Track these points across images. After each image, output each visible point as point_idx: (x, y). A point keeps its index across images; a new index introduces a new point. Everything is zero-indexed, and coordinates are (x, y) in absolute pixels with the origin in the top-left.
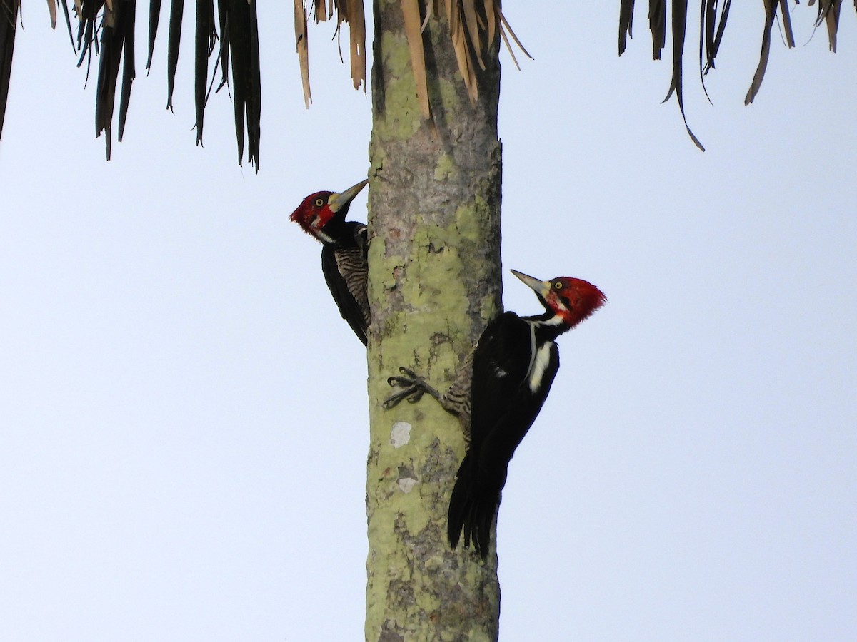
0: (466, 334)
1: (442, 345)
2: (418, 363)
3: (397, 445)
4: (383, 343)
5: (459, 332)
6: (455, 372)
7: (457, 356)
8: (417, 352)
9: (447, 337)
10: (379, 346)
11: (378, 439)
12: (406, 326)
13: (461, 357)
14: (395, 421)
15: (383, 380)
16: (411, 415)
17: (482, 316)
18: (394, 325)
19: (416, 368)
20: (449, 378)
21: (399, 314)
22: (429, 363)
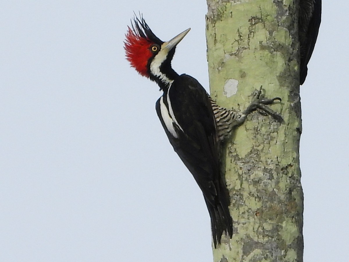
0: (273, 17)
1: (257, 25)
2: (241, 38)
3: (229, 95)
4: (217, 25)
5: (268, 15)
6: (267, 43)
7: (268, 33)
8: (240, 30)
9: (260, 19)
10: (214, 27)
11: (215, 92)
12: (232, 12)
13: (271, 33)
14: (226, 79)
15: (217, 51)
16: (237, 74)
17: (284, 4)
18: (224, 12)
19: (240, 42)
20: (263, 48)
21: (226, 4)
22: (249, 37)
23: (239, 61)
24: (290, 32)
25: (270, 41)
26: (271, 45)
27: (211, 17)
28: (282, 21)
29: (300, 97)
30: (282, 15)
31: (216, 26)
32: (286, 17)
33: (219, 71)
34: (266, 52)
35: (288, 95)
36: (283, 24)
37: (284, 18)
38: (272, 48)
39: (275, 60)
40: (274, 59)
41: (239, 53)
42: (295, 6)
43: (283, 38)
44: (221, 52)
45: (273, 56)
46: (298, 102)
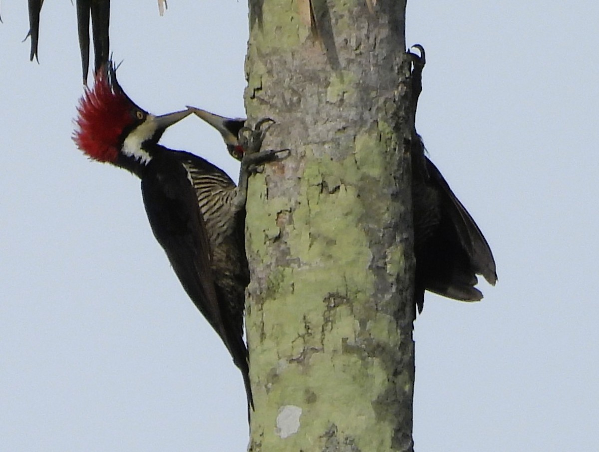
0: (368, 295)
1: (338, 309)
2: (310, 331)
3: (284, 434)
4: (266, 306)
5: (359, 291)
6: (356, 342)
7: (357, 322)
8: (308, 318)
9: (344, 298)
10: (260, 310)
11: (260, 426)
12: (293, 285)
13: (363, 323)
14: (281, 404)
15: (265, 353)
16: (300, 396)
17: (388, 272)
18: (279, 284)
19: (307, 338)
20: (348, 349)
21: (284, 270)
22: (323, 331)
23: (305, 373)
24: (397, 323)
25: (361, 337)
26: (363, 346)
27: (256, 292)
28: (383, 302)
29: (413, 442)
30: (385, 290)
31: (264, 308)
32: (391, 296)
33: (268, 390)
34: (354, 358)
35: (391, 436)
36: (385, 308)
37: (388, 297)
38: (365, 350)
39: (369, 372)
40: (368, 370)
41: (304, 358)
42: (407, 277)
43: (385, 333)
44: (272, 356)
45: (365, 365)
46: (409, 450)
